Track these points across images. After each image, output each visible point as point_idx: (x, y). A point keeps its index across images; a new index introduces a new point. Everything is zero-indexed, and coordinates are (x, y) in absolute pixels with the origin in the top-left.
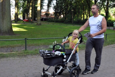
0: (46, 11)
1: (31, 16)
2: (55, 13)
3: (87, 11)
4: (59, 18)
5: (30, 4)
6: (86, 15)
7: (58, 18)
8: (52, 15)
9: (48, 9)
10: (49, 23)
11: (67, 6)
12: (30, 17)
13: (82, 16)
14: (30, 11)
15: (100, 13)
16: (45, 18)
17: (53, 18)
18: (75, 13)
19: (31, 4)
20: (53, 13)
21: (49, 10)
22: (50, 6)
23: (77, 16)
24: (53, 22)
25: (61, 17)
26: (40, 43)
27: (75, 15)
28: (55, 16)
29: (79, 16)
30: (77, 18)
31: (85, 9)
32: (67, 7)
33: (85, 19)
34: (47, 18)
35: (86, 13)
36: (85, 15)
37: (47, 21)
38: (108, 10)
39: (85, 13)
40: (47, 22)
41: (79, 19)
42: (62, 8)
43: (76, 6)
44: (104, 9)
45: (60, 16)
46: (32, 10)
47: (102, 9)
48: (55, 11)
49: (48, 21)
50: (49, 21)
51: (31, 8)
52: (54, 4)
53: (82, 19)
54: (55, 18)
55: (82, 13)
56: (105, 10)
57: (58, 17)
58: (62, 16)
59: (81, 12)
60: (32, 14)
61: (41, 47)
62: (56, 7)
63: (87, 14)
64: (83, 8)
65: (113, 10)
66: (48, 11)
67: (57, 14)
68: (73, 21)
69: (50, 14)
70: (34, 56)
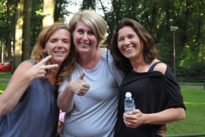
1: (21, 52)
5: (16, 6)
11: (154, 12)
12: (18, 56)
14: (19, 33)
18: (184, 39)
19: (20, 7)
23: (192, 50)
27: (183, 45)
29: (198, 51)
32: (153, 18)
41: (200, 61)
43: (187, 13)
46: (24, 27)
51: (21, 22)
52: (105, 5)
60: (23, 43)
62: (112, 18)
68: (178, 68)
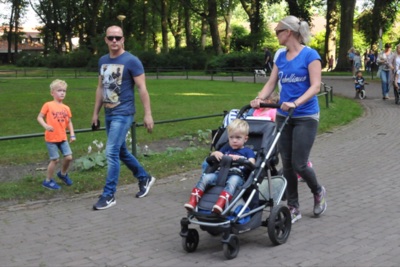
0: (8, 21)
2: (47, 32)
3: (175, 18)
4: (64, 49)
6: (173, 32)
7: (59, 50)
8: (32, 39)
9: (17, 16)
10: (28, 73)
13: (159, 37)
15: (227, 24)
16: (6, 51)
17: (37, 51)
20: (37, 31)
21: (21, 20)
22: (24, 4)
24: (40, 65)
25: (71, 44)
26: (31, 152)
28: (45, 40)
30: (140, 47)
31: (167, 11)
33: (171, 50)
34: (13, 51)
35: (174, 26)
36: (170, 34)
37: (14, 63)
38: (258, 9)
39: (171, 25)
40: (12, 67)
42: (76, 9)
44: (245, 7)
45: (67, 44)
47: (233, 7)
48: (44, 21)
49: (20, 66)
50: (25, 64)
53: (159, 50)
54: (46, 52)
55: (156, 27)
56: (248, 13)
57: (60, 46)
58: (75, 41)
59: (154, 23)
61: (40, 165)
63: (179, 30)
64: (160, 7)
65: (276, 10)
66: (17, 23)
67: (55, 34)
69: (23, 33)
70: (29, 202)
